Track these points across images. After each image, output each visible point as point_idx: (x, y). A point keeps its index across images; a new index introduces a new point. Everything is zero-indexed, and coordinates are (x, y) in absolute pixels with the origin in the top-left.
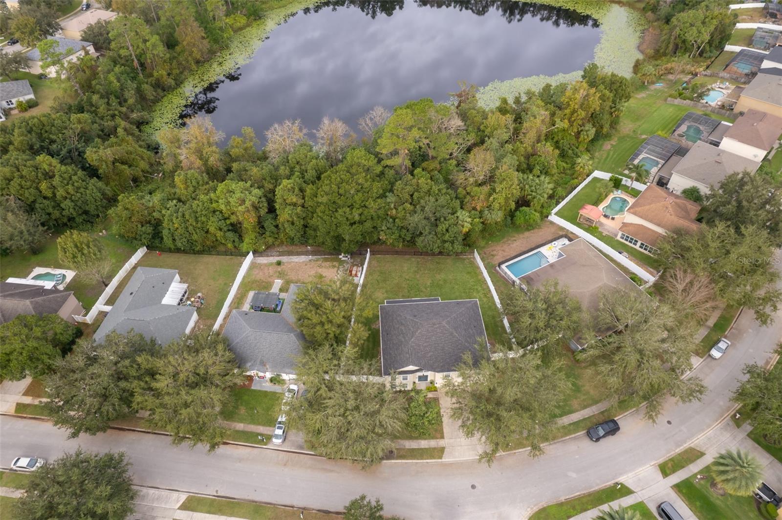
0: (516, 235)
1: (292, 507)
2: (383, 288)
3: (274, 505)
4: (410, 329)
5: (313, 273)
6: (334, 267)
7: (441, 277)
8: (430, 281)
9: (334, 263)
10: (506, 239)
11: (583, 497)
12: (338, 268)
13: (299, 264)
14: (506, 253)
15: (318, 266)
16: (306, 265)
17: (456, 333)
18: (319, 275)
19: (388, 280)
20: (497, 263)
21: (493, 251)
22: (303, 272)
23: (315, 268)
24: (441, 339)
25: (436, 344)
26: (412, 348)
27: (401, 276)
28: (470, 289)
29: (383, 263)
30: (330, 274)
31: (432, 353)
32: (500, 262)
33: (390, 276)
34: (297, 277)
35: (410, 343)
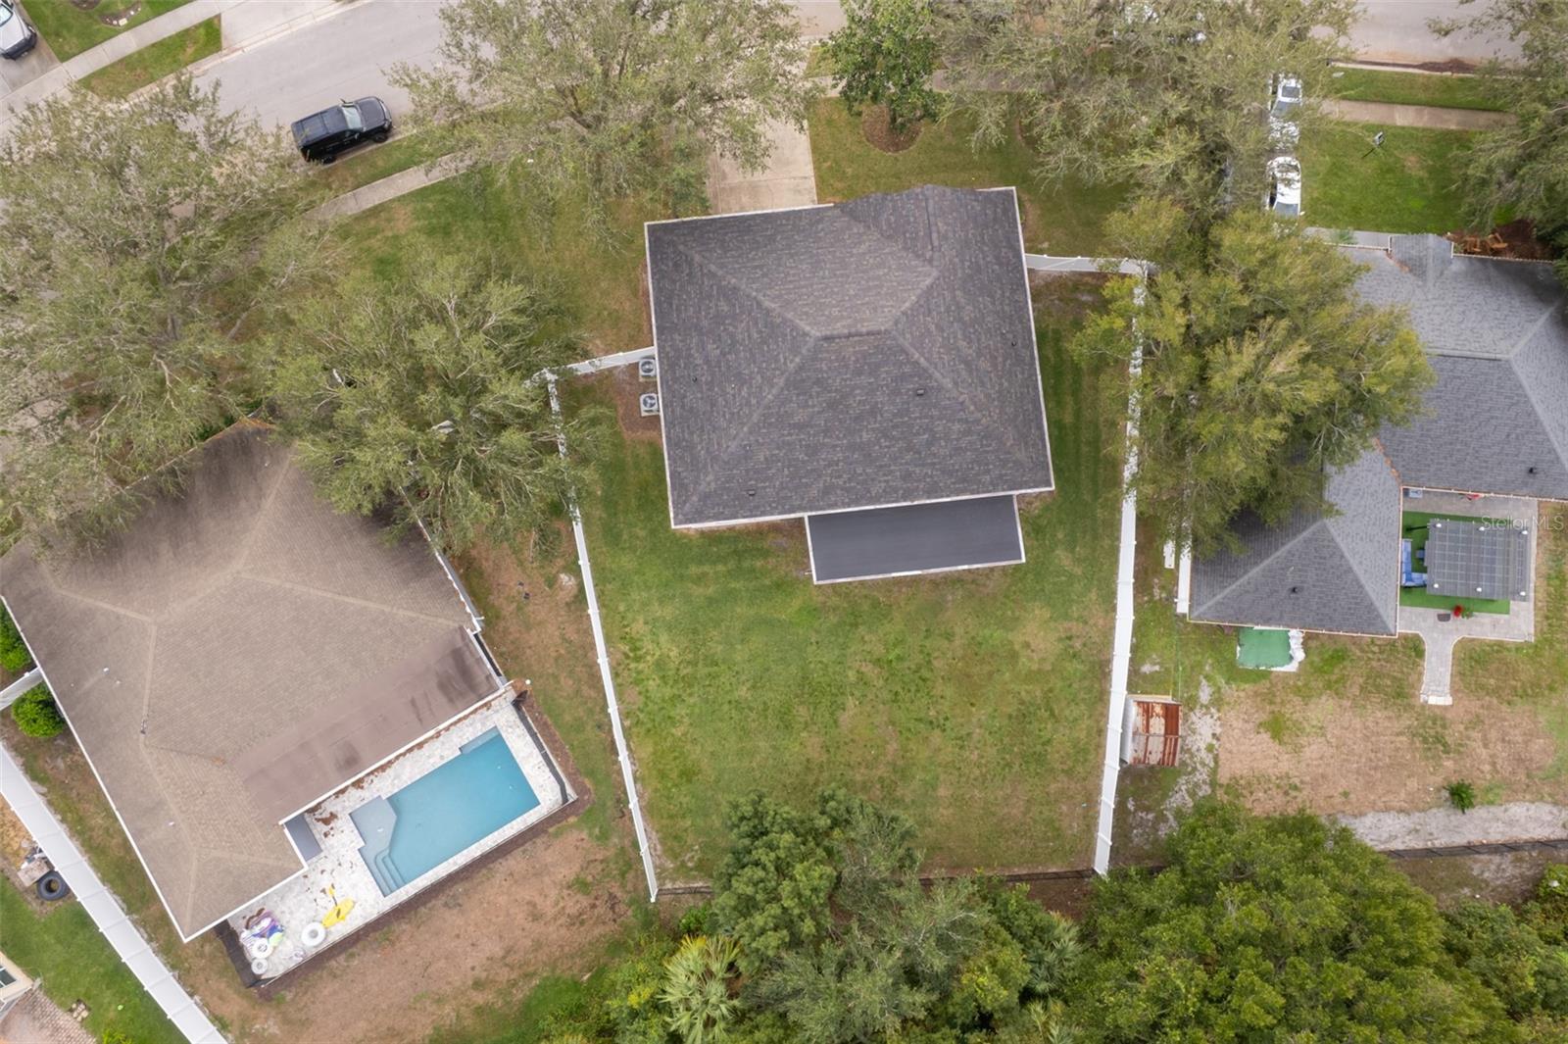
2: (1031, 677)
4: (941, 329)
5: (1313, 749)
6: (1232, 791)
7: (806, 746)
8: (844, 718)
10: (518, 996)
12: (1213, 784)
13: (1374, 803)
14: (526, 893)
15: (1296, 788)
16: (1346, 794)
17: (768, 311)
18: (1286, 739)
19: (1010, 717)
20: (572, 826)
21: (577, 920)
22: (1351, 752)
23: (1308, 779)
24: (823, 290)
25: (842, 275)
26: (928, 255)
27: (962, 741)
28: (689, 682)
29: (1035, 821)
30: (1242, 748)
31: (855, 251)
32: (556, 835)
33: (1006, 740)
34: (1371, 724)
35: (935, 273)
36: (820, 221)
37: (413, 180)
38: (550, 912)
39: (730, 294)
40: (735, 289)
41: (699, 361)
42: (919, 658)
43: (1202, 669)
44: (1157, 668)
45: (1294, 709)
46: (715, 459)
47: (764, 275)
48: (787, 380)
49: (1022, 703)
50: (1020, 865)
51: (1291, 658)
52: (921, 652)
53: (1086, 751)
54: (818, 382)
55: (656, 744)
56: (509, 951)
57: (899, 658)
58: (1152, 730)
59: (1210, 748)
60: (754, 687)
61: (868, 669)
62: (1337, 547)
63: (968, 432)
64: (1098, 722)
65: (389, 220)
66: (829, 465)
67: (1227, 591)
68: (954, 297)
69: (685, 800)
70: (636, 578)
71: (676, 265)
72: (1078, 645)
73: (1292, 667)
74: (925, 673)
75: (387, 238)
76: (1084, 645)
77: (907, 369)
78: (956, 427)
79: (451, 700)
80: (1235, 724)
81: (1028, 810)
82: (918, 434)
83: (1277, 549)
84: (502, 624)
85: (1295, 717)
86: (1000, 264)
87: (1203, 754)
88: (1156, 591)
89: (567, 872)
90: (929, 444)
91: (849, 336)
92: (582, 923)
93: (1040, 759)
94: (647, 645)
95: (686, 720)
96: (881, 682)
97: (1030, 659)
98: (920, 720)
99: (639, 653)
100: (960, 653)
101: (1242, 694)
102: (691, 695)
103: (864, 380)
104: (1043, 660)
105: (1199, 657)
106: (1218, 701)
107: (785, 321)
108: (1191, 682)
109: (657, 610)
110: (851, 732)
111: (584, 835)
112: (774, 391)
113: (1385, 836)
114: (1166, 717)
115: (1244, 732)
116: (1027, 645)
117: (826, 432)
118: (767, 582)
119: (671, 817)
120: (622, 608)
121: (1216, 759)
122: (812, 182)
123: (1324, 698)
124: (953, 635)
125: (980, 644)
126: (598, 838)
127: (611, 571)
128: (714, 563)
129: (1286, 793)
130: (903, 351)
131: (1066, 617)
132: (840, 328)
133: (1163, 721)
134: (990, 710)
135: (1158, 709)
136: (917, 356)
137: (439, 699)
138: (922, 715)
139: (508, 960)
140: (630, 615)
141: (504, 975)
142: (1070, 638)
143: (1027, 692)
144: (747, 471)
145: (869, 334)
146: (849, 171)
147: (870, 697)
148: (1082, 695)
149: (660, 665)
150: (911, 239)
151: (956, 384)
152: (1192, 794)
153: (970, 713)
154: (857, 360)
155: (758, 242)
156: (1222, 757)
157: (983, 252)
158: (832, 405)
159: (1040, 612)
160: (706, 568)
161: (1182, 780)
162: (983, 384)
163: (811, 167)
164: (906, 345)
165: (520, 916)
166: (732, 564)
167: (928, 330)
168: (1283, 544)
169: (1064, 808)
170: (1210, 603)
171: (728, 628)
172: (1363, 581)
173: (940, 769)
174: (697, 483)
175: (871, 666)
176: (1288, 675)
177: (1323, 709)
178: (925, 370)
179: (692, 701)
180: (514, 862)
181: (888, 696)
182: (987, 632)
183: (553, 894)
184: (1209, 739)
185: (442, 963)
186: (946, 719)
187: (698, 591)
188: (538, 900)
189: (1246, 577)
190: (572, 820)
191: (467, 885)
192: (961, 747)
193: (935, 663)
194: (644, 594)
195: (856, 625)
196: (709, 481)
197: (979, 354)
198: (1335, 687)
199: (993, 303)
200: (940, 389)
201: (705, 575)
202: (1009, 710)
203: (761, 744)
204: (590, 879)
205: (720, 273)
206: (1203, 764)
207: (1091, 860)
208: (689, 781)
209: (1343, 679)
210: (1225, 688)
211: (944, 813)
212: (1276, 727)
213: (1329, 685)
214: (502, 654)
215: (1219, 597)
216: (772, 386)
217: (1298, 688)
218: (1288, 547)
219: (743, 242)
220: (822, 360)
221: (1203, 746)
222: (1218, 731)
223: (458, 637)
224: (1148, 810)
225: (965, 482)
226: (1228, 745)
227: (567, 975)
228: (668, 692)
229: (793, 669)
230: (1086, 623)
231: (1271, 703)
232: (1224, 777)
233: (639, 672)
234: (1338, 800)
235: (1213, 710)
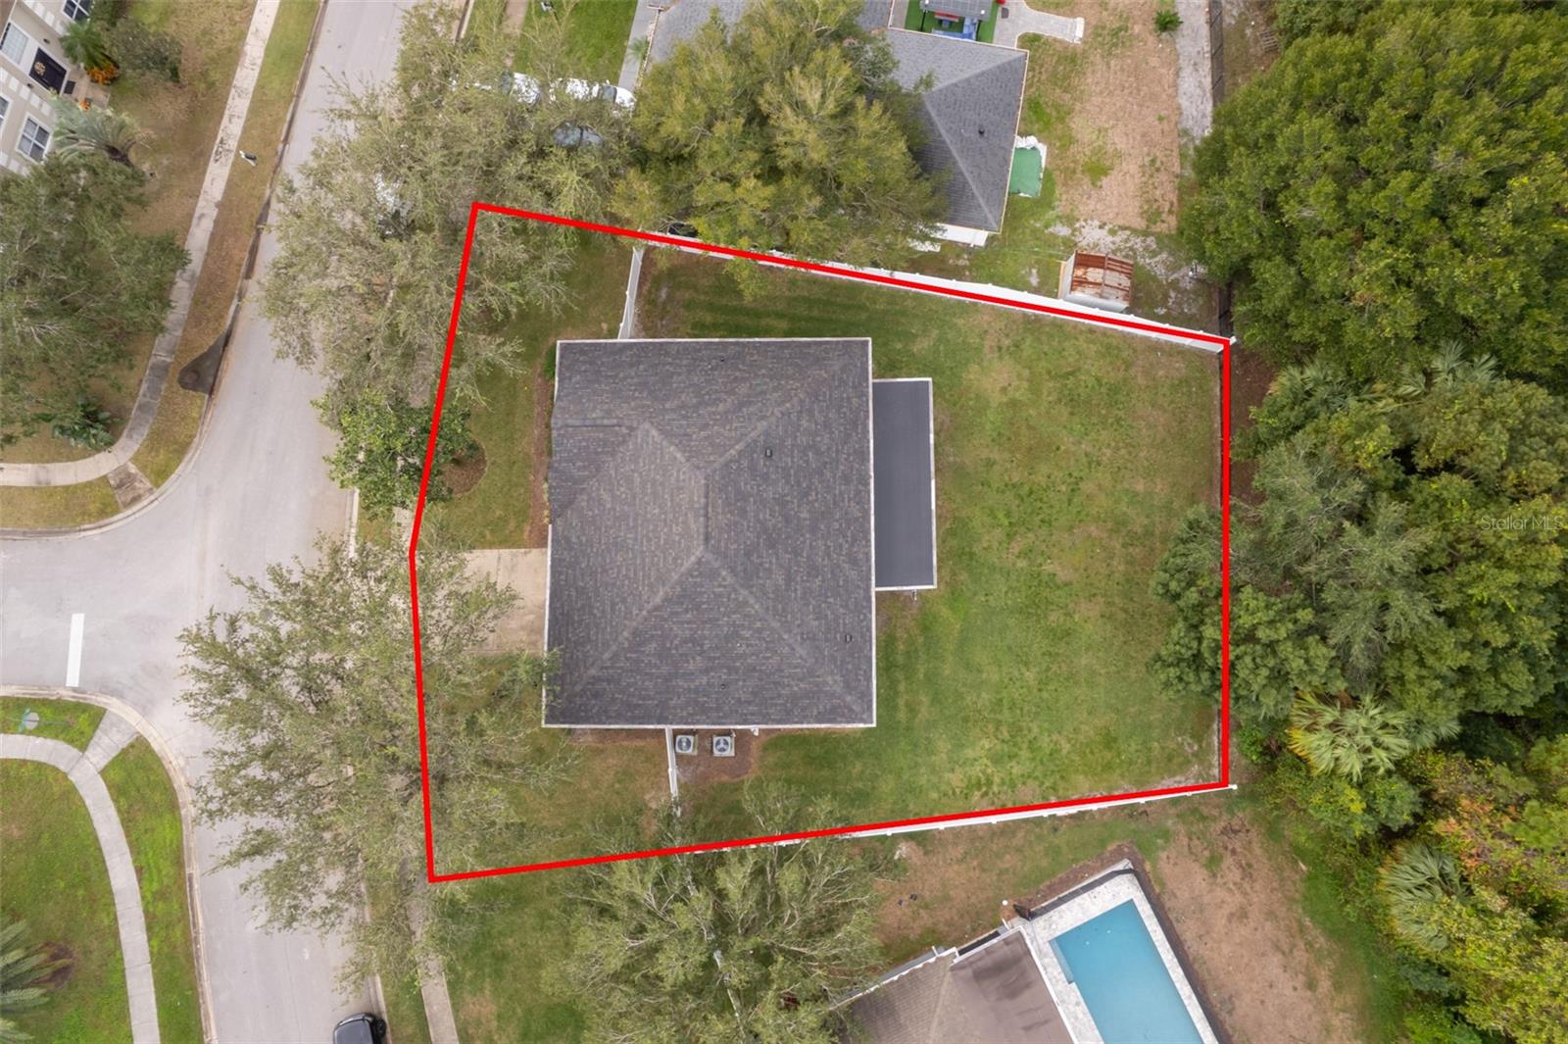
0: (1348, 998)
1: (286, 141)
2: (1035, 390)
3: (298, 97)
4: (705, 426)
5: (1119, 141)
6: (1153, 216)
7: (1088, 620)
8: (1063, 575)
9: (1173, 221)
10: (1321, 941)
11: (186, 932)
12: (1146, 234)
13: (1169, 96)
14: (1220, 922)
15: (1153, 161)
16: (1161, 119)
17: (667, 600)
18: (1108, 163)
19: (1072, 414)
20: (1154, 866)
21: (1247, 870)
22: (1123, 108)
23: (1145, 149)
24: (649, 540)
25: (635, 520)
26: (624, 430)
27: (1093, 463)
28: (1016, 730)
29: (1172, 402)
30: (1114, 203)
31: (609, 506)
32: (1163, 885)
33: (1094, 420)
34: (1098, 89)
35: (647, 425)
36: (568, 540)
37: (436, 994)
38: (1239, 898)
39: (639, 638)
40: (635, 633)
41: (704, 680)
42: (1009, 495)
43: (1038, 230)
44: (1034, 271)
45: (1081, 153)
46: (811, 673)
47: (624, 601)
48: (742, 586)
49: (1060, 400)
50: (1212, 421)
51: (1034, 148)
52: (1003, 492)
53: (1109, 347)
54: (748, 554)
55: (1077, 771)
56: (1277, 948)
57: (1008, 515)
58: (1099, 280)
59: (1112, 232)
60: (1026, 664)
61: (1016, 547)
62: (947, 88)
63: (811, 412)
64: (1081, 332)
65: (479, 1024)
66: (829, 556)
67: (977, 193)
68: (672, 410)
69: (1134, 747)
70: (905, 777)
71: (596, 695)
72: (1007, 342)
73: (1043, 149)
74: (1026, 488)
75: (499, 1028)
76: (1007, 335)
77: (745, 463)
78: (804, 423)
79: (1028, 986)
80: (1092, 207)
81: (1161, 407)
82: (807, 462)
83: (944, 142)
84: (941, 927)
85: (1088, 153)
86: (639, 363)
87: (1117, 239)
88: (961, 262)
89: (1200, 876)
90: (818, 452)
91: (706, 516)
92: (1250, 866)
93: (1114, 390)
94: (976, 771)
95: (1055, 737)
96: (1030, 535)
97: (1017, 389)
98: (1070, 502)
99: (983, 781)
100: (1007, 455)
101: (1064, 197)
102: (1030, 730)
103: (751, 508)
104: (1019, 376)
105: (1028, 231)
106: (1069, 220)
107: (680, 582)
108: (1051, 242)
109: (940, 759)
110: (1076, 570)
111: (1164, 855)
112: (752, 601)
113: (1198, 91)
114: (1088, 266)
115: (1099, 200)
116: (1004, 390)
117: (796, 553)
118: (921, 640)
119: (1149, 762)
120: (935, 795)
121: (1123, 228)
122: (505, 553)
123: (1073, 125)
124: (989, 459)
125: (999, 434)
126: (1167, 841)
127: (895, 803)
128: (897, 693)
129: (1158, 170)
130: (727, 465)
131: (978, 350)
132: (696, 525)
133: (1090, 269)
134: (1064, 432)
135: (1080, 272)
136: (733, 452)
137: (1026, 998)
138: (1065, 498)
139: (1286, 949)
140: (943, 788)
141: (1301, 955)
142: (1000, 349)
143: (1049, 394)
144: (827, 640)
145: (707, 497)
146: (498, 513)
147: (1044, 547)
148: (1055, 344)
149: (997, 759)
150: (605, 445)
151: (763, 418)
152: (1154, 254)
153: (1066, 452)
154: (730, 512)
155: (583, 606)
156: (1121, 222)
157: (625, 378)
158: (772, 544)
159: (972, 374)
160: (901, 702)
161: (1141, 261)
162: (764, 393)
163: (488, 552)
164: (722, 460)
165: (1242, 931)
166: (899, 675)
167: (706, 438)
168: (940, 135)
169: (1161, 373)
170: (986, 210)
171: (964, 685)
172: (978, 71)
173: (1119, 487)
174: (833, 695)
175: (1013, 544)
176: (1049, 154)
177: (1082, 127)
178: (748, 445)
179: (1035, 730)
180: (1188, 932)
181: (1045, 529)
182: (988, 426)
183: (1220, 893)
184: (1105, 232)
185: (1290, 1023)
186: (1070, 475)
187: (924, 713)
188: (1226, 910)
189: (967, 174)
190: (1148, 867)
191: (1210, 987)
192: (1099, 464)
193: (1016, 479)
194: (923, 770)
195: (972, 555)
196: (833, 682)
197: (732, 392)
198: (1064, 114)
199: (679, 374)
200: (767, 434)
201: (907, 705)
202: (1066, 414)
203: (1084, 662)
204: (1207, 853)
205: (614, 648)
206: (1127, 241)
207: (1210, 354)
208: (1115, 740)
209: (1057, 107)
210: (1058, 211)
211: (1161, 488)
212: (1097, 171)
213: (1061, 120)
214: (974, 930)
215: (981, 201)
216: (746, 603)
217: (1063, 146)
218: (943, 132)
219: (581, 621)
220: (727, 548)
221: (1110, 239)
222: (1097, 223)
223: (962, 973)
224: (1166, 296)
225: (857, 423)
226: (1111, 216)
227: (1301, 886)
228: (1025, 754)
229: (1011, 622)
230: (986, 332)
231: (1074, 172)
232: (1140, 223)
233: (1003, 783)
234: (1165, 126)
235: (1077, 225)
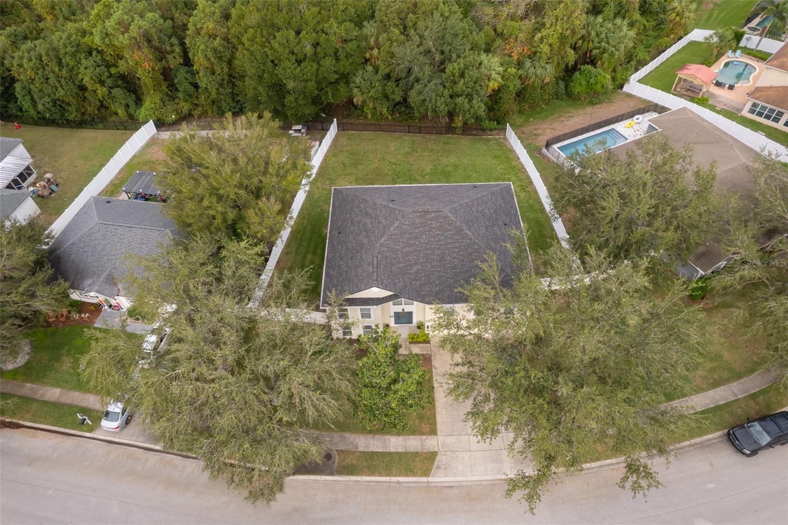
7: (449, 161)
8: (431, 167)
10: (556, 116)
17: (470, 231)
24: (439, 241)
25: (428, 249)
26: (380, 256)
29: (357, 141)
31: (420, 267)
38: (547, 130)
39: (489, 247)
41: (504, 230)
47: (471, 254)
48: (459, 203)
50: (366, 133)
53: (333, 155)
56: (561, 123)
74: (395, 176)
77: (400, 203)
81: (359, 143)
82: (395, 195)
89: (542, 138)
90: (390, 193)
92: (534, 129)
93: (352, 154)
95: (499, 169)
96: (414, 176)
97: (349, 180)
98: (400, 165)
99: (521, 188)
100: (380, 182)
102: (497, 175)
104: (344, 178)
107: (461, 222)
111: (537, 145)
116: (350, 183)
119: (502, 149)
120: (531, 201)
126: (531, 144)
130: (401, 206)
136: (394, 207)
141: (562, 119)
142: (331, 185)
147: (420, 172)
148: (330, 170)
151: (375, 205)
157: (348, 267)
158: (437, 199)
162: (360, 211)
164: (399, 208)
165: (559, 128)
167: (386, 219)
169: (345, 143)
178: (390, 203)
183: (547, 133)
185: (587, 119)
188: (552, 132)
202: (361, 166)
204: (533, 136)
208: (496, 156)
227: (538, 120)
228: (507, 177)
233: (521, 182)
